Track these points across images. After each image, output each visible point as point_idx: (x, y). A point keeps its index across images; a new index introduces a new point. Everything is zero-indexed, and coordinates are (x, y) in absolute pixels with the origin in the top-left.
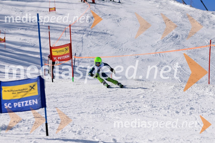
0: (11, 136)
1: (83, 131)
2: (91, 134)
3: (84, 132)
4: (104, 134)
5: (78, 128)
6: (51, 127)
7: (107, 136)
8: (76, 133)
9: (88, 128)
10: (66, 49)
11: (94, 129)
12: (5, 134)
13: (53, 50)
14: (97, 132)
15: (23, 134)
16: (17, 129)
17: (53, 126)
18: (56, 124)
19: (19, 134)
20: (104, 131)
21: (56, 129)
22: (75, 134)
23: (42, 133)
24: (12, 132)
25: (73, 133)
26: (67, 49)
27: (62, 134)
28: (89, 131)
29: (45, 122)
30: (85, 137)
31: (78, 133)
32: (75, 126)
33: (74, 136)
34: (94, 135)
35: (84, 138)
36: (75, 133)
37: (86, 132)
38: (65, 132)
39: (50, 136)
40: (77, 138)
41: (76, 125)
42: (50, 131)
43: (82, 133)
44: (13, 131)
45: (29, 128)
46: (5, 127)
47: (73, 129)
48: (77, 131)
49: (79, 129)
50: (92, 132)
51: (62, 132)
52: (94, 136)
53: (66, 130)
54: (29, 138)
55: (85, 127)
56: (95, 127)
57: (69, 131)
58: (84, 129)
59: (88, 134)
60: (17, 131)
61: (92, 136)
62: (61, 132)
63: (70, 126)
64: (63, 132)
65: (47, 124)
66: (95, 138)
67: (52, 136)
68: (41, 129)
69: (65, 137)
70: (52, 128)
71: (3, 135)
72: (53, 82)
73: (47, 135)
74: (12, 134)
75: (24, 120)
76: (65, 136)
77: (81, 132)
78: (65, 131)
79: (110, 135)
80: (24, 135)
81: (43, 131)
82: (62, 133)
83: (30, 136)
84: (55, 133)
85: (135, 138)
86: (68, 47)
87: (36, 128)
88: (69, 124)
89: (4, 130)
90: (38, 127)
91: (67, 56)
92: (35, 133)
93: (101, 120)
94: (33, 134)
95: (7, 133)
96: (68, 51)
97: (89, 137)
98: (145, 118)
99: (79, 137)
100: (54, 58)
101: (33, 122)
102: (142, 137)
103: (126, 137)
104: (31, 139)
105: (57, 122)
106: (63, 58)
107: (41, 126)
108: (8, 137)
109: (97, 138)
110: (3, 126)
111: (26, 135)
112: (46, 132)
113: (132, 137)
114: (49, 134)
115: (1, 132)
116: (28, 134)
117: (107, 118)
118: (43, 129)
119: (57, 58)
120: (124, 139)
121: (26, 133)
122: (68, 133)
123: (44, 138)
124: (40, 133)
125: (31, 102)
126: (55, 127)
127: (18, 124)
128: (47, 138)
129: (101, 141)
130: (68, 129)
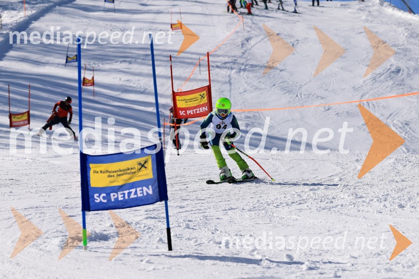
0: (106, 251)
6: (176, 235)
8: (221, 246)
9: (241, 235)
10: (200, 95)
12: (95, 248)
13: (177, 98)
15: (126, 248)
16: (117, 239)
17: (180, 233)
18: (184, 229)
21: (186, 239)
23: (160, 245)
24: (109, 244)
25: (215, 245)
27: (196, 247)
29: (166, 227)
30: (237, 253)
32: (219, 232)
33: (217, 251)
35: (236, 254)
36: (218, 245)
38: (201, 244)
39: (175, 251)
40: (222, 253)
41: (221, 232)
42: (175, 242)
44: (110, 242)
45: (137, 238)
46: (95, 236)
47: (216, 238)
51: (197, 244)
52: (253, 251)
53: (203, 240)
54: (139, 254)
55: (237, 235)
56: (254, 233)
57: (209, 242)
61: (250, 250)
62: (194, 244)
63: (210, 232)
64: (198, 243)
65: (168, 230)
66: (255, 253)
67: (179, 251)
68: (158, 238)
70: (178, 237)
71: (92, 250)
72: (178, 154)
73: (170, 248)
74: (108, 248)
75: (128, 224)
76: (202, 250)
78: (202, 242)
80: (130, 250)
81: (163, 242)
82: (196, 245)
83: (140, 252)
84: (183, 245)
85: (326, 252)
86: (205, 92)
87: (150, 237)
88: (208, 230)
89: (94, 242)
90: (153, 235)
91: (204, 108)
92: (148, 246)
93: (265, 222)
94: (146, 247)
95: (100, 246)
96: (205, 100)
97: (244, 252)
98: (344, 217)
99: (227, 252)
100: (180, 112)
101: (145, 227)
102: (339, 252)
103: (310, 251)
104: (142, 256)
105: (188, 227)
106: (196, 111)
107: (159, 234)
108: (101, 253)
109: (258, 254)
110: (92, 233)
111: (132, 250)
112: (167, 245)
113: (321, 252)
114: (173, 248)
115: (88, 245)
116: (135, 247)
117: (275, 218)
118: (163, 239)
119: (186, 113)
120: (306, 255)
121: (133, 246)
122: (207, 245)
123: (165, 254)
124: (157, 245)
125: (140, 190)
126: (184, 234)
128: (169, 254)
129: (266, 259)
130: (206, 239)
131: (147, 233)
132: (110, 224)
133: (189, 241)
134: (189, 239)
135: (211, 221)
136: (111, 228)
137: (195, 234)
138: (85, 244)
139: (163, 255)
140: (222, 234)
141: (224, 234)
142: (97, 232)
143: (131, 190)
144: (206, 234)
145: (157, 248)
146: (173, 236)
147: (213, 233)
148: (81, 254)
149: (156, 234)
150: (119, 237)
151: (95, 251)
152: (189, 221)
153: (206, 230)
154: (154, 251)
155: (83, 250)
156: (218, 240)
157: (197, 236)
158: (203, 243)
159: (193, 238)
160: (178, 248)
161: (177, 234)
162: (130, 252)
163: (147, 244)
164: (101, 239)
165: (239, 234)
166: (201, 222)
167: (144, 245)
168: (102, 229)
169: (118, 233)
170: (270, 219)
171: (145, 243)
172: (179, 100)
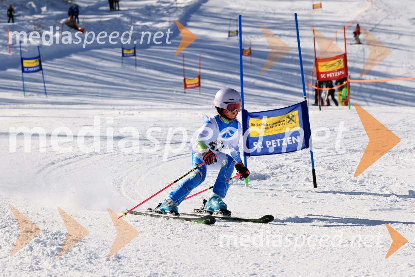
0: (264, 188)
1: (367, 180)
2: (378, 185)
3: (368, 182)
4: (397, 185)
6: (320, 175)
7: (402, 187)
8: (357, 184)
9: (373, 175)
10: (338, 61)
11: (382, 177)
12: (255, 186)
13: (320, 64)
14: (387, 182)
15: (280, 186)
16: (272, 178)
17: (323, 173)
18: (327, 170)
19: (274, 186)
20: (397, 179)
21: (328, 178)
22: (356, 185)
23: (307, 183)
25: (352, 183)
26: (340, 62)
27: (336, 185)
28: (375, 181)
29: (312, 169)
30: (370, 189)
31: (360, 184)
32: (354, 173)
33: (353, 188)
34: (383, 186)
36: (355, 183)
37: (371, 181)
38: (341, 182)
39: (319, 188)
40: (357, 190)
42: (320, 181)
43: (365, 182)
44: (267, 181)
45: (288, 177)
46: (255, 176)
47: (352, 177)
48: (358, 180)
49: (361, 178)
50: (379, 182)
51: (337, 182)
52: (383, 188)
53: (343, 179)
54: (291, 190)
55: (369, 175)
56: (383, 173)
57: (347, 181)
58: (369, 177)
59: (375, 184)
60: (272, 181)
61: (380, 187)
62: (335, 183)
63: (348, 173)
64: (338, 181)
65: (314, 171)
66: (385, 189)
67: (322, 188)
68: (306, 178)
69: (341, 189)
70: (322, 177)
71: (253, 187)
72: (320, 110)
73: (316, 186)
74: (265, 185)
75: (281, 166)
76: (341, 187)
77: (364, 182)
79: (407, 185)
80: (283, 187)
81: (310, 181)
84: (326, 183)
86: (342, 59)
87: (299, 177)
88: (346, 171)
89: (254, 181)
90: (301, 175)
91: (341, 72)
92: (297, 184)
93: (393, 164)
95: (259, 184)
96: (342, 65)
97: (375, 189)
99: (362, 189)
100: (322, 75)
101: (294, 168)
104: (292, 192)
105: (329, 168)
106: (335, 74)
107: (306, 174)
108: (260, 189)
109: (387, 190)
111: (285, 187)
112: (313, 183)
114: (318, 185)
115: (249, 183)
116: (287, 185)
117: (401, 161)
118: (310, 179)
119: (326, 76)
121: (286, 184)
122: (346, 183)
123: (311, 190)
124: (305, 183)
126: (326, 175)
127: (273, 171)
128: (315, 190)
129: (393, 194)
130: (345, 178)
131: (297, 173)
132: (266, 167)
133: (331, 180)
134: (330, 178)
135: (348, 164)
136: (268, 170)
137: (335, 174)
138: (247, 182)
142: (256, 173)
144: (344, 174)
145: (305, 185)
147: (350, 174)
148: (244, 190)
149: (304, 174)
151: (255, 188)
152: (330, 164)
153: (344, 171)
154: (302, 188)
155: (245, 187)
156: (354, 179)
157: (336, 175)
160: (322, 186)
162: (284, 189)
163: (297, 182)
164: (259, 179)
166: (340, 164)
167: (295, 183)
168: (260, 171)
169: (273, 173)
170: (396, 162)
171: (295, 182)
172: (321, 66)
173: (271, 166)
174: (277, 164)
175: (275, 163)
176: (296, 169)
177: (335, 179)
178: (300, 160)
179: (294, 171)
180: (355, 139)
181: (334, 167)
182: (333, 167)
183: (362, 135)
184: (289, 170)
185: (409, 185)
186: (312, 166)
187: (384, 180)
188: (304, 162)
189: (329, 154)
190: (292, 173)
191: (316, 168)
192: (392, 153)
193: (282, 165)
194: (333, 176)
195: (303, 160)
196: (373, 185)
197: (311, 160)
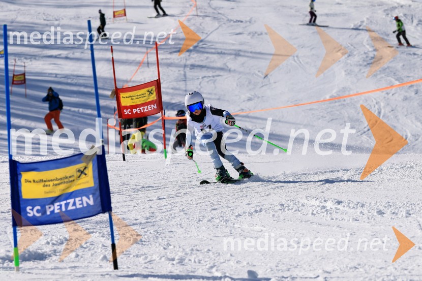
0: (42, 272)
1: (189, 257)
2: (205, 264)
3: (190, 260)
4: (232, 263)
5: (178, 251)
7: (239, 266)
8: (174, 262)
9: (198, 250)
10: (148, 91)
11: (211, 253)
12: (29, 269)
13: (122, 95)
14: (216, 259)
15: (65, 268)
16: (54, 258)
17: (127, 249)
18: (132, 244)
19: (56, 268)
20: (231, 255)
21: (134, 256)
22: (173, 264)
23: (104, 264)
24: (45, 264)
25: (168, 262)
26: (150, 93)
27: (146, 265)
28: (201, 258)
29: (109, 243)
30: (193, 270)
31: (179, 263)
32: (171, 247)
33: (170, 269)
34: (212, 265)
35: (192, 272)
36: (171, 262)
37: (195, 258)
38: (152, 261)
39: (122, 269)
40: (175, 271)
41: (174, 247)
42: (122, 260)
43: (187, 261)
44: (47, 261)
45: (77, 256)
46: (29, 255)
47: (168, 254)
48: (177, 258)
49: (180, 254)
50: (206, 260)
51: (146, 261)
52: (212, 267)
53: (154, 257)
54: (80, 274)
55: (192, 250)
56: (212, 248)
57: (161, 259)
58: (191, 253)
59: (199, 263)
60: (54, 261)
61: (207, 267)
62: (143, 262)
63: (162, 248)
64: (148, 260)
65: (113, 246)
66: (214, 270)
67: (126, 269)
68: (102, 256)
69: (152, 270)
70: (125, 254)
71: (25, 272)
72: (124, 160)
73: (116, 267)
74: (44, 268)
75: (66, 240)
76: (152, 268)
77: (184, 260)
78: (152, 259)
79: (245, 264)
80: (69, 270)
81: (107, 261)
82: (146, 263)
83: (80, 272)
84: (131, 263)
85: (296, 267)
86: (154, 88)
87: (92, 255)
88: (160, 245)
89: (27, 262)
90: (96, 252)
91: (152, 106)
92: (90, 264)
93: (225, 234)
94: (88, 266)
95: (34, 267)
96: (154, 97)
97: (200, 269)
98: (315, 226)
99: (181, 270)
100: (125, 110)
101: (86, 243)
102: (310, 266)
103: (277, 266)
104: (83, 276)
105: (136, 242)
106: (144, 109)
107: (103, 251)
108: (36, 274)
109: (217, 270)
110: (25, 252)
111: (72, 270)
112: (112, 263)
113: (289, 267)
114: (119, 266)
115: (21, 266)
116: (75, 267)
117: (237, 230)
118: (108, 257)
119: (132, 111)
120: (272, 270)
121: (73, 265)
122: (159, 262)
123: (110, 273)
124: (101, 264)
125: (79, 201)
126: (132, 251)
127: (55, 247)
128: (115, 273)
129: (225, 277)
130: (157, 255)
131: (89, 250)
132: (46, 241)
133: (138, 259)
134: (137, 256)
135: (163, 235)
136: (48, 246)
137: (145, 250)
138: (17, 264)
139: (108, 274)
140: (175, 249)
141: (178, 250)
142: (31, 250)
143: (68, 201)
144: (157, 250)
145: (101, 266)
146: (120, 253)
147: (165, 249)
148: (12, 276)
149: (100, 251)
150: (56, 255)
151: (29, 273)
153: (157, 245)
154: (96, 271)
155: (15, 272)
156: (170, 256)
157: (146, 251)
158: (154, 260)
159: (143, 255)
160: (125, 267)
161: (124, 251)
162: (70, 272)
163: (89, 262)
164: (35, 259)
165: (195, 248)
167: (86, 264)
168: (36, 248)
169: (55, 251)
170: (231, 231)
171: (86, 262)
172: (123, 97)
173: (52, 240)
174: (61, 238)
175: (59, 237)
176: (88, 244)
177: (143, 257)
178: (95, 231)
179: (85, 246)
180: (172, 200)
181: (143, 240)
182: (141, 241)
183: (182, 194)
184: (79, 245)
185: (248, 263)
186: (110, 239)
187: (213, 256)
188: (100, 233)
189: (135, 222)
190: (83, 249)
191: (116, 242)
192: (225, 219)
193: (68, 238)
194: (141, 252)
195: (99, 231)
196: (197, 264)
197: (109, 230)
